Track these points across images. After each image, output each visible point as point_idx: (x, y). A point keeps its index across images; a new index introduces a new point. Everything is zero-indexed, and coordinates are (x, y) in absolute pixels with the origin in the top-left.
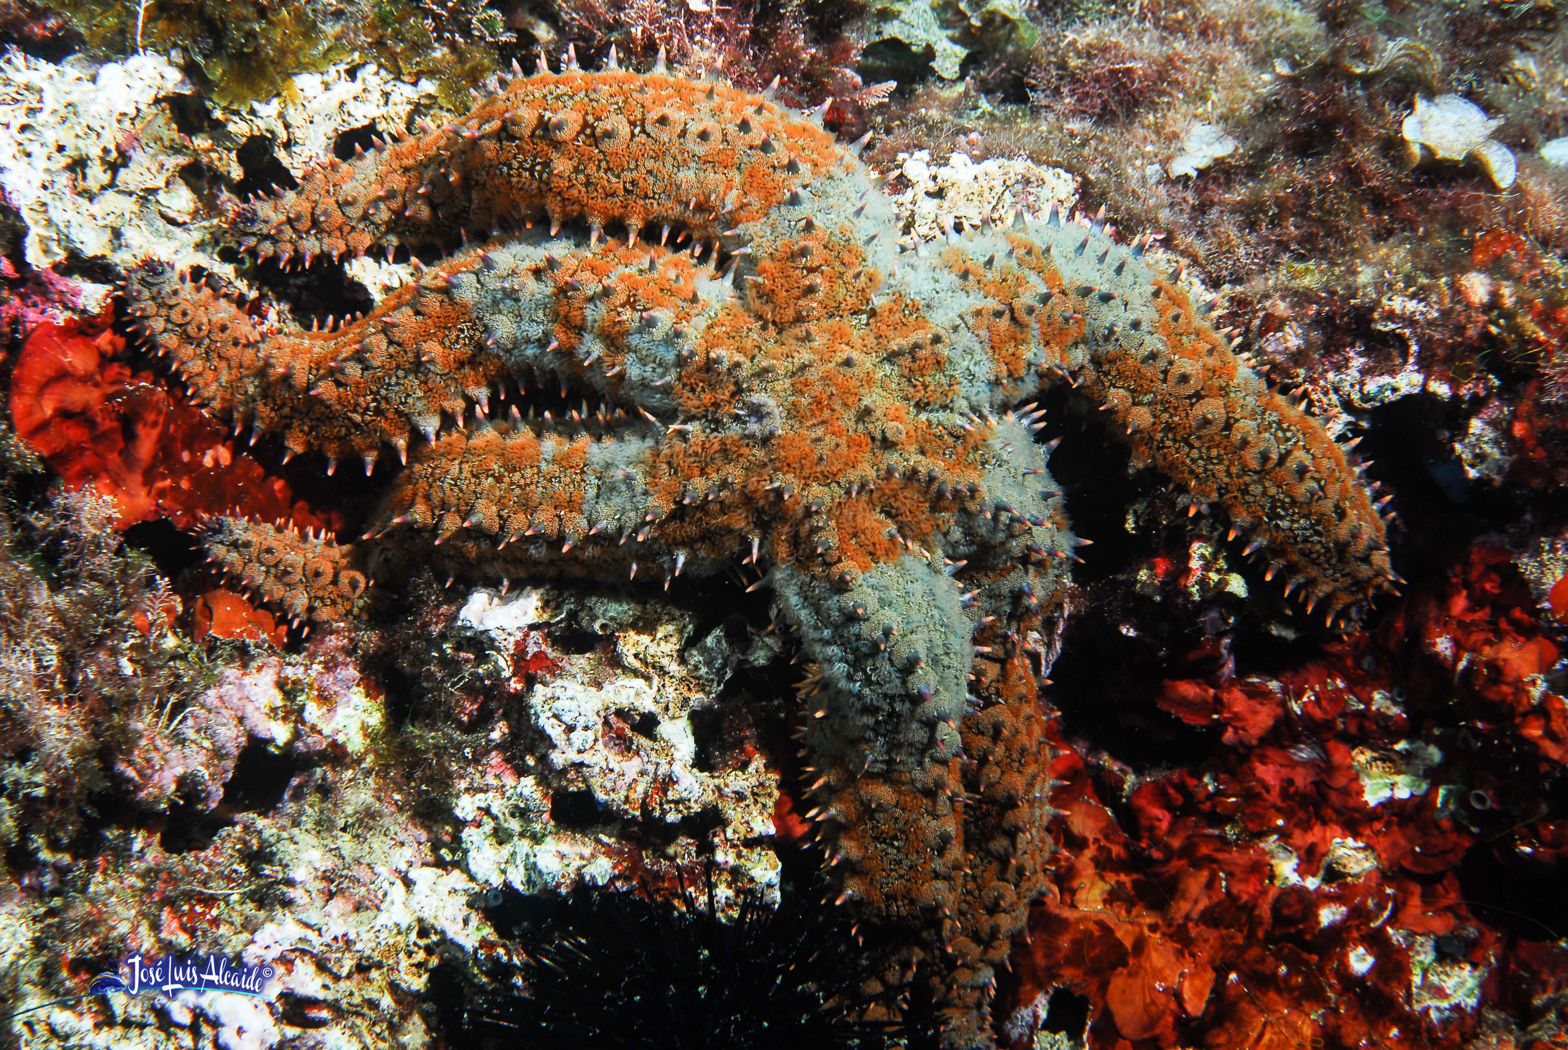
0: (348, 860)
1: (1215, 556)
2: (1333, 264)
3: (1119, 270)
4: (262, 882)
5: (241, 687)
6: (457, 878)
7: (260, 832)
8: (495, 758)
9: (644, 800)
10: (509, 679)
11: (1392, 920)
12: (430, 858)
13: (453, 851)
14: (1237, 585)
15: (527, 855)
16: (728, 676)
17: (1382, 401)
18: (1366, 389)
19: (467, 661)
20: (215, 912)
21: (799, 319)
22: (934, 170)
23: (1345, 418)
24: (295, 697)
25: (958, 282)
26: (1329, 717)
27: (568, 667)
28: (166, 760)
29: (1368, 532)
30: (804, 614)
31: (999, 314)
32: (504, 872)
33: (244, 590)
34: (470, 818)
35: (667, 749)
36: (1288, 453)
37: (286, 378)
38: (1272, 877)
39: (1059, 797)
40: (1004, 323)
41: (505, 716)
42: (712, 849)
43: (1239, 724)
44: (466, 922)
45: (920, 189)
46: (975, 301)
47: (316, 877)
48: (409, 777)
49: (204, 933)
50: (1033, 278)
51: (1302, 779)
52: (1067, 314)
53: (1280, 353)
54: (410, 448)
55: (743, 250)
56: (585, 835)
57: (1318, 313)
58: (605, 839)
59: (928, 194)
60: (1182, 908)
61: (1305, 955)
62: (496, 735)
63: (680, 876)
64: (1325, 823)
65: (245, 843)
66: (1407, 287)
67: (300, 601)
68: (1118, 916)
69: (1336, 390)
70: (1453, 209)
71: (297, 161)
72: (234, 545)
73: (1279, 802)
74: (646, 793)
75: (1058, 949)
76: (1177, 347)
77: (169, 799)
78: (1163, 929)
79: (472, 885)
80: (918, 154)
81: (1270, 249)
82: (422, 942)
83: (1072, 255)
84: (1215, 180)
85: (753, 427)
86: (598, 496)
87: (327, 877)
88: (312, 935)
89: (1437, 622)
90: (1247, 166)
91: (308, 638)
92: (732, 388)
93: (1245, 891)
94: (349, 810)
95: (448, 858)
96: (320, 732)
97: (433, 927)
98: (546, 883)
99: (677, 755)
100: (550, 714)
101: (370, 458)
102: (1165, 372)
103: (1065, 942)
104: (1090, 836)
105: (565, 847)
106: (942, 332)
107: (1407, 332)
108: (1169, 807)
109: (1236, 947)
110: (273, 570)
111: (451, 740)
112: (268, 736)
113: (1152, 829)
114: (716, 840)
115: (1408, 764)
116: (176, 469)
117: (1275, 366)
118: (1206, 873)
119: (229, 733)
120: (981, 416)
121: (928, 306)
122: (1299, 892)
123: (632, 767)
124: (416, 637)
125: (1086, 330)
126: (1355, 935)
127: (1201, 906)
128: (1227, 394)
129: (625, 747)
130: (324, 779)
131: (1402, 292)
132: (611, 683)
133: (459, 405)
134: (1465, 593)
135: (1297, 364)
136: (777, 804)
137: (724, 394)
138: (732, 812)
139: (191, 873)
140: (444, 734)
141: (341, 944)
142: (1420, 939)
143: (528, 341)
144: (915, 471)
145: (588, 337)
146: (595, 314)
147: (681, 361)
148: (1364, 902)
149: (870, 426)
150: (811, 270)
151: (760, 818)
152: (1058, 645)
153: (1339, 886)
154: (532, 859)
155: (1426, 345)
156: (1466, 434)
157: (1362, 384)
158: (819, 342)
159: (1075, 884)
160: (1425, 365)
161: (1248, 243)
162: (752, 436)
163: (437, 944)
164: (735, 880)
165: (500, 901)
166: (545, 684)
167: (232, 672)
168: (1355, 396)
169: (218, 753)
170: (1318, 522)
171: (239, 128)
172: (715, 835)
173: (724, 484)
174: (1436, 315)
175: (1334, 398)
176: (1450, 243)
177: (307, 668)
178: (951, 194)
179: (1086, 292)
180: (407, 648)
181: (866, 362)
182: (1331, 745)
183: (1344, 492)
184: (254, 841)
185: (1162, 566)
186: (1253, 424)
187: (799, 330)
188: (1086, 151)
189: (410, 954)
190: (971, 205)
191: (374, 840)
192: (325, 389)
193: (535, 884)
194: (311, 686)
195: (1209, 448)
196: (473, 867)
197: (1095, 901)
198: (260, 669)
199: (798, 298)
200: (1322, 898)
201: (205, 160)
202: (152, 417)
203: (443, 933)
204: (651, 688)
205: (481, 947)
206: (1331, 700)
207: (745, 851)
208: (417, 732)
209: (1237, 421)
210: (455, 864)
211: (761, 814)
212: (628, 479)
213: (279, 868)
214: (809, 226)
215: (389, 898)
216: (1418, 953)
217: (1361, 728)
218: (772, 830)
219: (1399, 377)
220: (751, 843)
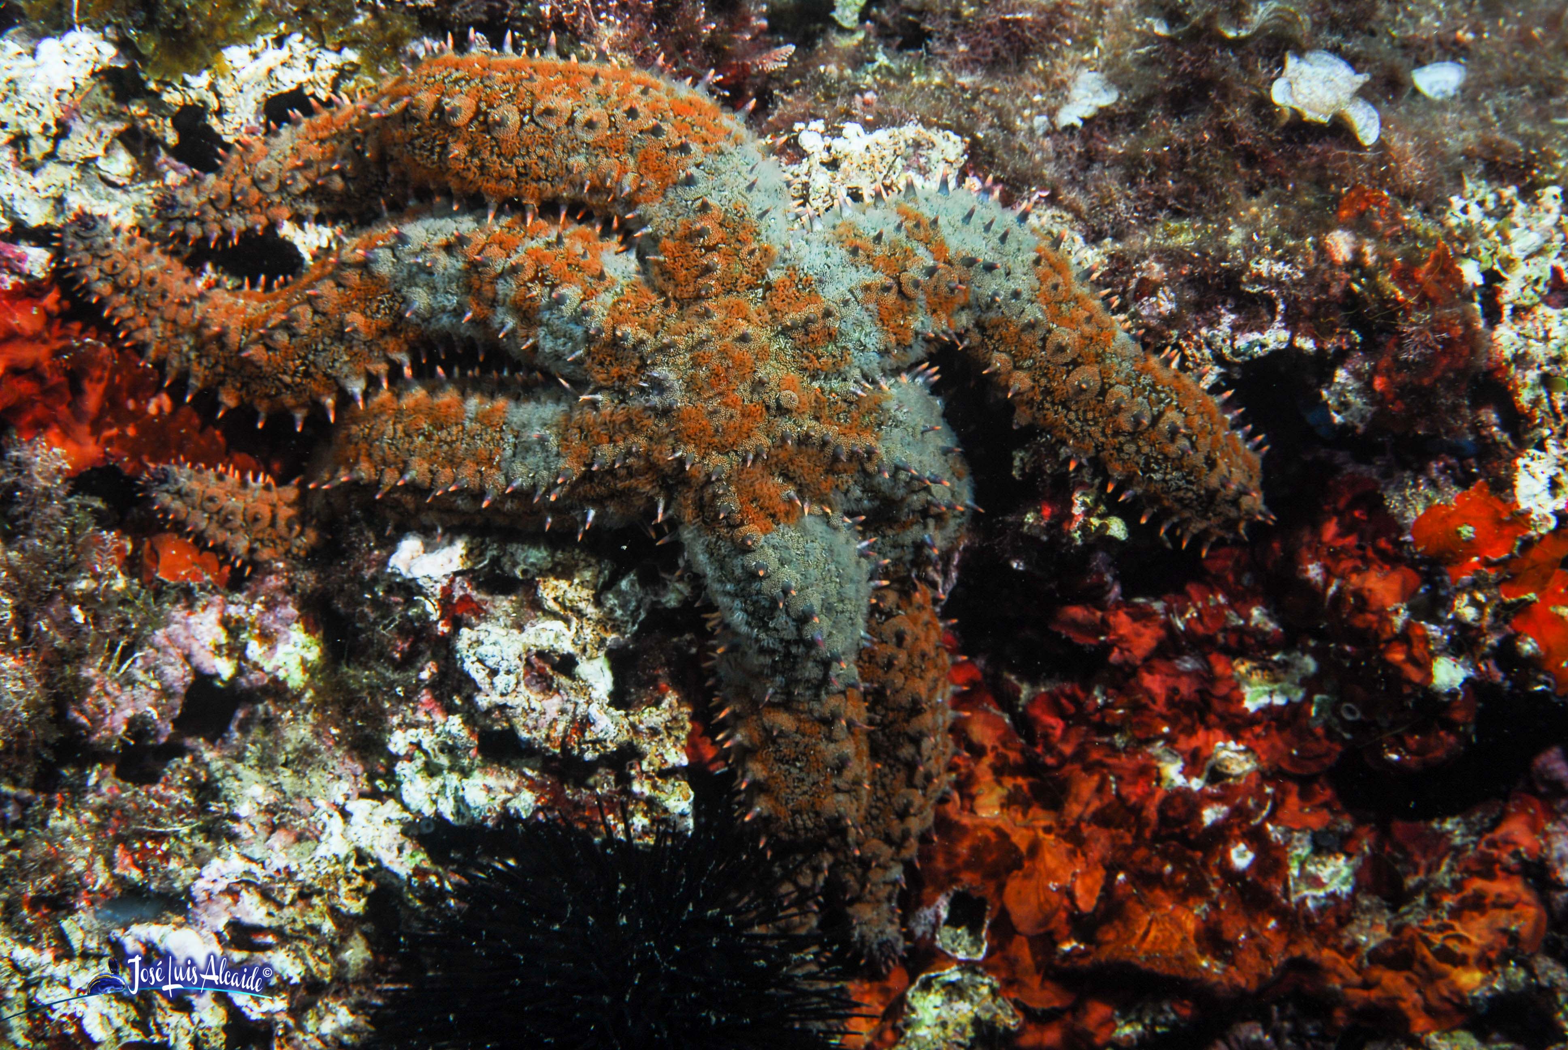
0: (289, 794)
1: (1096, 502)
2: (1206, 220)
3: (1003, 238)
4: (209, 818)
5: (187, 626)
6: (391, 808)
7: (207, 765)
8: (425, 696)
9: (564, 738)
10: (437, 622)
11: (1272, 817)
12: (366, 788)
13: (388, 783)
14: (1117, 528)
15: (456, 789)
16: (643, 616)
17: (1251, 356)
18: (1237, 344)
19: (397, 604)
20: (165, 847)
21: (698, 298)
22: (828, 140)
23: (1217, 369)
24: (238, 635)
25: (848, 257)
26: (1211, 633)
27: (492, 610)
28: (117, 704)
29: (1238, 477)
30: (709, 571)
31: (886, 289)
32: (435, 802)
33: (188, 535)
34: (402, 752)
35: (585, 689)
36: (1161, 414)
37: (220, 338)
38: (1159, 779)
39: (960, 701)
40: (891, 298)
41: (434, 657)
42: (629, 780)
43: (1125, 646)
44: (400, 849)
45: (815, 160)
46: (865, 276)
47: (260, 811)
48: (345, 713)
49: (156, 869)
50: (921, 251)
51: (1186, 688)
52: (953, 285)
53: (1153, 317)
54: (338, 408)
55: (644, 231)
56: (511, 768)
57: (1192, 273)
58: (529, 772)
59: (823, 163)
60: (1075, 809)
61: (1189, 853)
62: (425, 675)
63: (600, 805)
64: (1208, 728)
65: (194, 776)
66: (1274, 249)
67: (241, 544)
68: (1014, 821)
69: (1209, 345)
70: (1321, 167)
71: (228, 129)
72: (179, 494)
73: (1164, 710)
74: (565, 731)
75: (957, 856)
76: (1057, 316)
77: (121, 740)
78: (1057, 830)
79: (406, 814)
80: (813, 125)
81: (1149, 203)
82: (360, 869)
83: (959, 224)
84: (1100, 127)
85: (655, 400)
86: (514, 455)
87: (270, 810)
88: (256, 868)
89: (1309, 548)
90: (1130, 114)
91: (249, 578)
92: (637, 362)
93: (1133, 793)
94: (289, 747)
95: (384, 788)
96: (261, 669)
97: (369, 855)
98: (473, 818)
99: (595, 695)
100: (474, 659)
101: (299, 415)
102: (1044, 339)
103: (963, 849)
104: (988, 744)
105: (491, 781)
106: (833, 307)
107: (1274, 292)
108: (1062, 715)
109: (1125, 847)
110: (215, 517)
111: (384, 678)
112: (214, 671)
113: (1046, 736)
114: (633, 772)
115: (1286, 672)
116: (122, 417)
117: (1149, 330)
118: (1096, 778)
119: (176, 673)
120: (874, 382)
121: (821, 281)
122: (1183, 793)
123: (553, 704)
124: (350, 580)
125: (971, 298)
126: (1237, 832)
127: (1092, 808)
128: (1103, 360)
129: (547, 687)
130: (267, 712)
131: (1270, 256)
132: (533, 625)
133: (382, 368)
134: (1335, 520)
135: (1170, 327)
136: (690, 736)
137: (628, 369)
138: (645, 745)
139: (141, 810)
140: (378, 673)
141: (283, 875)
142: (1296, 835)
143: (444, 310)
144: (808, 436)
145: (500, 310)
146: (507, 289)
147: (589, 339)
148: (1244, 802)
149: (765, 396)
150: (710, 249)
151: (673, 750)
152: (954, 575)
153: (1222, 787)
154: (461, 793)
155: (1293, 305)
156: (1331, 382)
157: (1233, 339)
158: (717, 317)
159: (975, 790)
160: (1292, 322)
161: (1128, 197)
162: (654, 409)
163: (374, 871)
164: (650, 810)
165: (432, 829)
166: (471, 627)
167: (178, 613)
168: (1226, 351)
169: (166, 692)
170: (1190, 473)
171: (172, 97)
172: (631, 767)
173: (629, 453)
174: (1301, 275)
175: (1207, 352)
176: (1317, 199)
177: (249, 607)
178: (844, 165)
179: (970, 262)
180: (342, 590)
181: (762, 336)
182: (1213, 658)
183: (1215, 442)
184: (202, 773)
185: (1047, 511)
186: (1127, 389)
187: (698, 308)
188: (977, 106)
189: (349, 880)
190: (864, 175)
191: (314, 774)
192: (256, 352)
193: (463, 816)
194: (252, 625)
195: (1085, 412)
196: (406, 798)
197: (993, 806)
198: (204, 608)
199: (697, 277)
200: (1205, 799)
201: (141, 125)
202: (97, 373)
203: (378, 861)
204: (569, 628)
205: (414, 875)
206: (1212, 616)
207: (659, 782)
208: (351, 672)
209: (1111, 386)
210: (390, 795)
211: (675, 745)
212: (542, 441)
213: (224, 804)
214: (705, 207)
215: (328, 830)
216: (1295, 848)
217: (1241, 642)
218: (685, 762)
219: (1267, 334)
220: (667, 773)
